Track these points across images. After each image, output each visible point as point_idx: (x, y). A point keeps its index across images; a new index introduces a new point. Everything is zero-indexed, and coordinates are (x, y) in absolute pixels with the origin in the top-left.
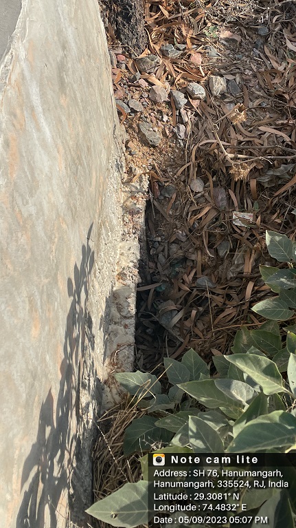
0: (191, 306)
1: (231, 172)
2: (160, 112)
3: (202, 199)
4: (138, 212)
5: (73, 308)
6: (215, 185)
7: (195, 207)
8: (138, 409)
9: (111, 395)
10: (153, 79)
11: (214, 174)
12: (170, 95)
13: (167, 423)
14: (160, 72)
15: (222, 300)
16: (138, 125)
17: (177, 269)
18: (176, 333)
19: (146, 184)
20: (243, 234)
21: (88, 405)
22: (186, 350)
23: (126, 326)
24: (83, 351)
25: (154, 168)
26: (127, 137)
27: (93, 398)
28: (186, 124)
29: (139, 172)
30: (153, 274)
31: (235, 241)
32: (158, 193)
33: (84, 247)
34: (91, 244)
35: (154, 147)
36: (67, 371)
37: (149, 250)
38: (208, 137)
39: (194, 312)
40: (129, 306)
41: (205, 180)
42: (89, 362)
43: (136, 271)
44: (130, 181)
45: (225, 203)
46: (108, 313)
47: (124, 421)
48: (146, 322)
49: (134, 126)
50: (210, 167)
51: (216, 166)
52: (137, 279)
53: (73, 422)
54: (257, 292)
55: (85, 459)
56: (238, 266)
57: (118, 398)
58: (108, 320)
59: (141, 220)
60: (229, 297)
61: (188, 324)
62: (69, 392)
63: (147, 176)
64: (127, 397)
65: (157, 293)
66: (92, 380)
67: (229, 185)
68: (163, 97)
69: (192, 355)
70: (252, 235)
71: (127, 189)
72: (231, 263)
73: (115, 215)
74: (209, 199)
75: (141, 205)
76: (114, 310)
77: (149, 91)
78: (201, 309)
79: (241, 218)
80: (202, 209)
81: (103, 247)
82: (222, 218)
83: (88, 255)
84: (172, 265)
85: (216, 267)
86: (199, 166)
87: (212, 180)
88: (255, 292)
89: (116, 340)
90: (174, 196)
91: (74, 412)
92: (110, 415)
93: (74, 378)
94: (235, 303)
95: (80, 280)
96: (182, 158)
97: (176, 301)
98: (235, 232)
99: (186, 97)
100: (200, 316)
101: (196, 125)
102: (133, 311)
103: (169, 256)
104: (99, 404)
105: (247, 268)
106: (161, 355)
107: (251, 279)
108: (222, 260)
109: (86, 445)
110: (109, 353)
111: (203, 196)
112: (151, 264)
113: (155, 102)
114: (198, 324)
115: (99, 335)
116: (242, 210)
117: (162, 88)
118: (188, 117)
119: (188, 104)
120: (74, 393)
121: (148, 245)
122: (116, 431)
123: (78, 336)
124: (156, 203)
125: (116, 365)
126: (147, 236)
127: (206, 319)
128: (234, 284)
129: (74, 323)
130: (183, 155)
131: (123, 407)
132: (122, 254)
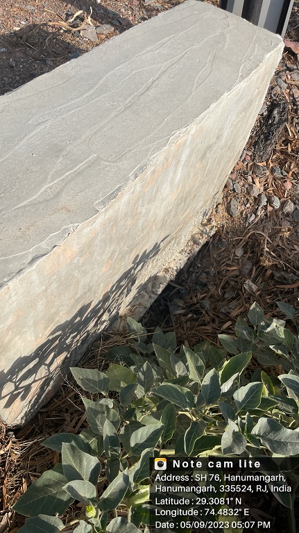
0: (191, 311)
1: (261, 258)
2: (248, 200)
3: (236, 261)
4: (198, 244)
5: (130, 270)
6: (249, 258)
7: (230, 262)
8: (127, 341)
9: (119, 325)
10: (257, 180)
11: (252, 252)
12: (260, 195)
13: (136, 358)
14: (263, 179)
15: (209, 320)
16: (231, 199)
17: (197, 287)
18: (173, 319)
19: (213, 233)
20: (245, 294)
21: (105, 321)
22: (172, 331)
23: (150, 297)
24: (120, 294)
25: (223, 227)
26: (221, 201)
27: (109, 320)
28: (256, 216)
29: (214, 223)
30: (183, 281)
31: (238, 295)
32: (216, 242)
33: (157, 243)
34: (162, 245)
35: (231, 216)
36: (106, 298)
37: (190, 266)
38: (263, 231)
39: (190, 315)
40: (159, 288)
41: (245, 252)
42: (120, 301)
43: (175, 273)
44: (206, 225)
45: (247, 271)
46: (146, 284)
47: (116, 342)
48: (162, 302)
49: (229, 198)
50: (253, 247)
51: (256, 249)
52: (173, 278)
53: (92, 324)
54: (230, 329)
55: (86, 346)
56: (230, 308)
57: (121, 329)
58: (143, 288)
59: (197, 249)
60: (214, 321)
61: (183, 319)
62: (100, 309)
63: (216, 229)
64: (126, 331)
65: (178, 292)
66: (115, 310)
67: (256, 264)
68: (255, 193)
69: (172, 336)
70: (249, 298)
71: (201, 228)
72: (228, 305)
73: (185, 238)
74: (240, 264)
75: (203, 241)
76: (150, 285)
77: (250, 185)
78: (195, 316)
79: (250, 285)
80: (233, 266)
81: (167, 249)
82: (240, 277)
83: (156, 249)
84: (196, 283)
85: (218, 301)
86: (247, 243)
87: (249, 254)
88: (229, 328)
89: (141, 300)
90: (223, 249)
91: (96, 320)
92: (112, 334)
93: (107, 304)
94: (214, 327)
95: (143, 259)
96: (242, 232)
97: (185, 303)
98: (241, 290)
99: (267, 202)
100: (192, 319)
101: (262, 220)
102: (159, 293)
103: (198, 277)
104: (111, 325)
105: (234, 313)
106: (158, 324)
107: (232, 320)
108: (224, 299)
109: (91, 340)
110: (132, 304)
111: (238, 260)
112: (186, 275)
113: (248, 193)
114: (188, 323)
115: (134, 291)
116: (254, 281)
117: (258, 188)
118: (260, 213)
119: (266, 206)
120: (102, 311)
121: (191, 264)
122: (109, 344)
123: (123, 285)
124: (211, 246)
125: (131, 312)
126: (194, 259)
127: (194, 323)
128: (221, 316)
129: (125, 278)
130: (243, 231)
131: (121, 335)
132: (174, 260)
